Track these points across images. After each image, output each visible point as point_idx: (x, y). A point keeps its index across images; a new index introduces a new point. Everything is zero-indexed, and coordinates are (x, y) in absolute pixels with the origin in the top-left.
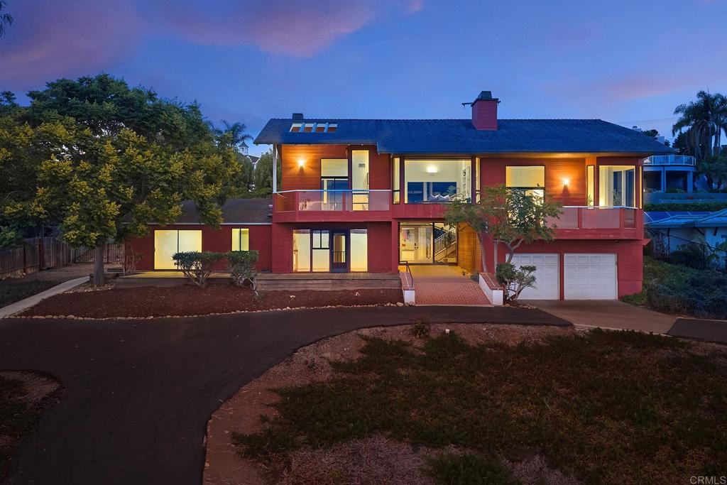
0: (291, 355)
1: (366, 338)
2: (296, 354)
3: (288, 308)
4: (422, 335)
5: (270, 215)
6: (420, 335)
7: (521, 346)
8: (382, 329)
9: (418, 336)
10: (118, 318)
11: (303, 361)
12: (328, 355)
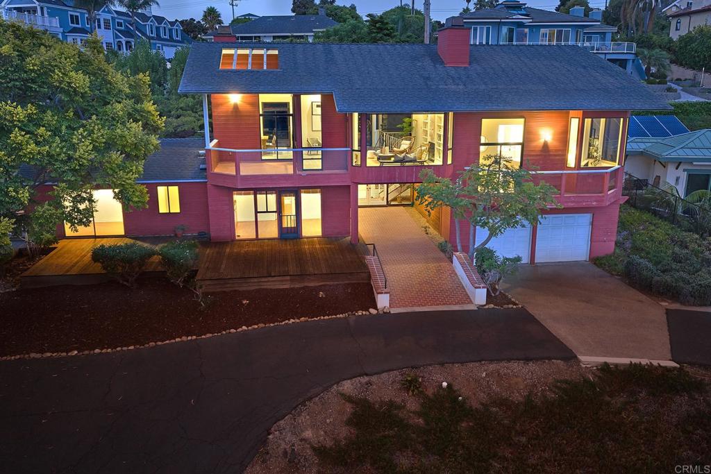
0: (265, 442)
1: (349, 399)
2: (271, 437)
3: (244, 328)
4: (416, 391)
5: (202, 166)
6: (413, 391)
7: (528, 401)
8: (366, 379)
9: (411, 393)
10: (33, 355)
11: (281, 451)
12: (308, 434)
